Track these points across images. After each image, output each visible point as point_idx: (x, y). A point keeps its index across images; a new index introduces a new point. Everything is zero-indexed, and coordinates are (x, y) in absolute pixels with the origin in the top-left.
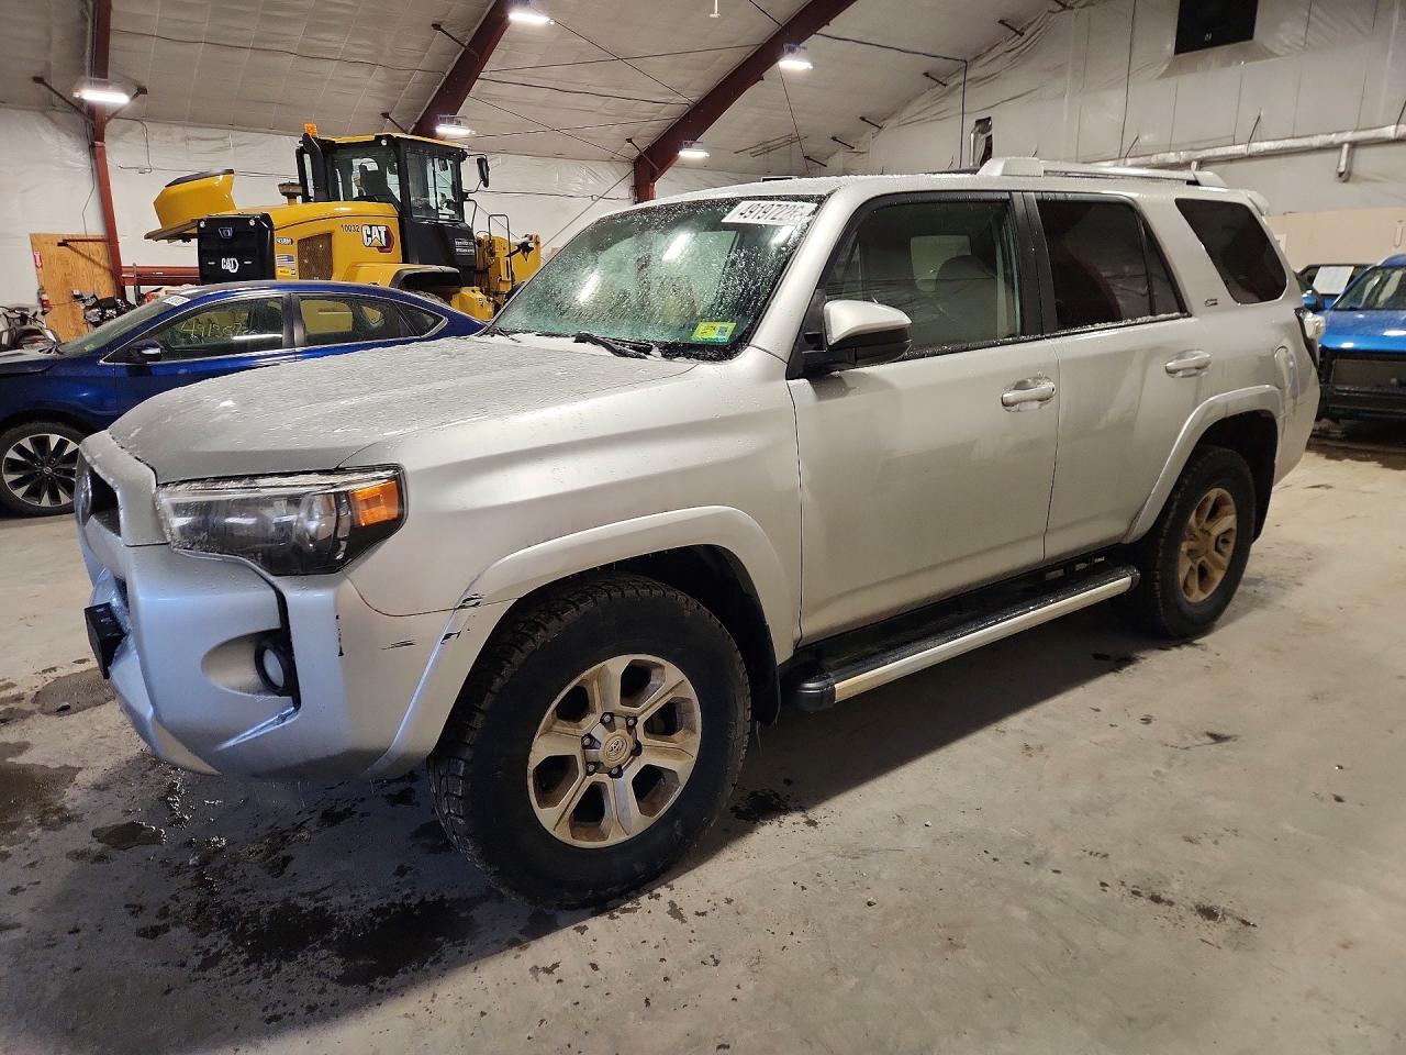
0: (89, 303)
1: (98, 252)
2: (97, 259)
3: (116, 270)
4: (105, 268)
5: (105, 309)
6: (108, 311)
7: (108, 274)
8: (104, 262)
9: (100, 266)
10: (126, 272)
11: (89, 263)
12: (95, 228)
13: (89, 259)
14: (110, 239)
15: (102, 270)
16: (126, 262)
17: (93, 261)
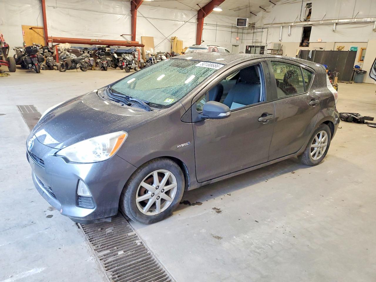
0: (40, 47)
1: (41, 31)
2: (40, 34)
3: (46, 38)
4: (43, 37)
5: (44, 49)
6: (45, 50)
7: (43, 38)
8: (42, 35)
9: (41, 36)
10: (50, 39)
11: (38, 35)
12: (40, 25)
13: (38, 33)
14: (45, 28)
15: (42, 37)
16: (49, 35)
17: (39, 34)
